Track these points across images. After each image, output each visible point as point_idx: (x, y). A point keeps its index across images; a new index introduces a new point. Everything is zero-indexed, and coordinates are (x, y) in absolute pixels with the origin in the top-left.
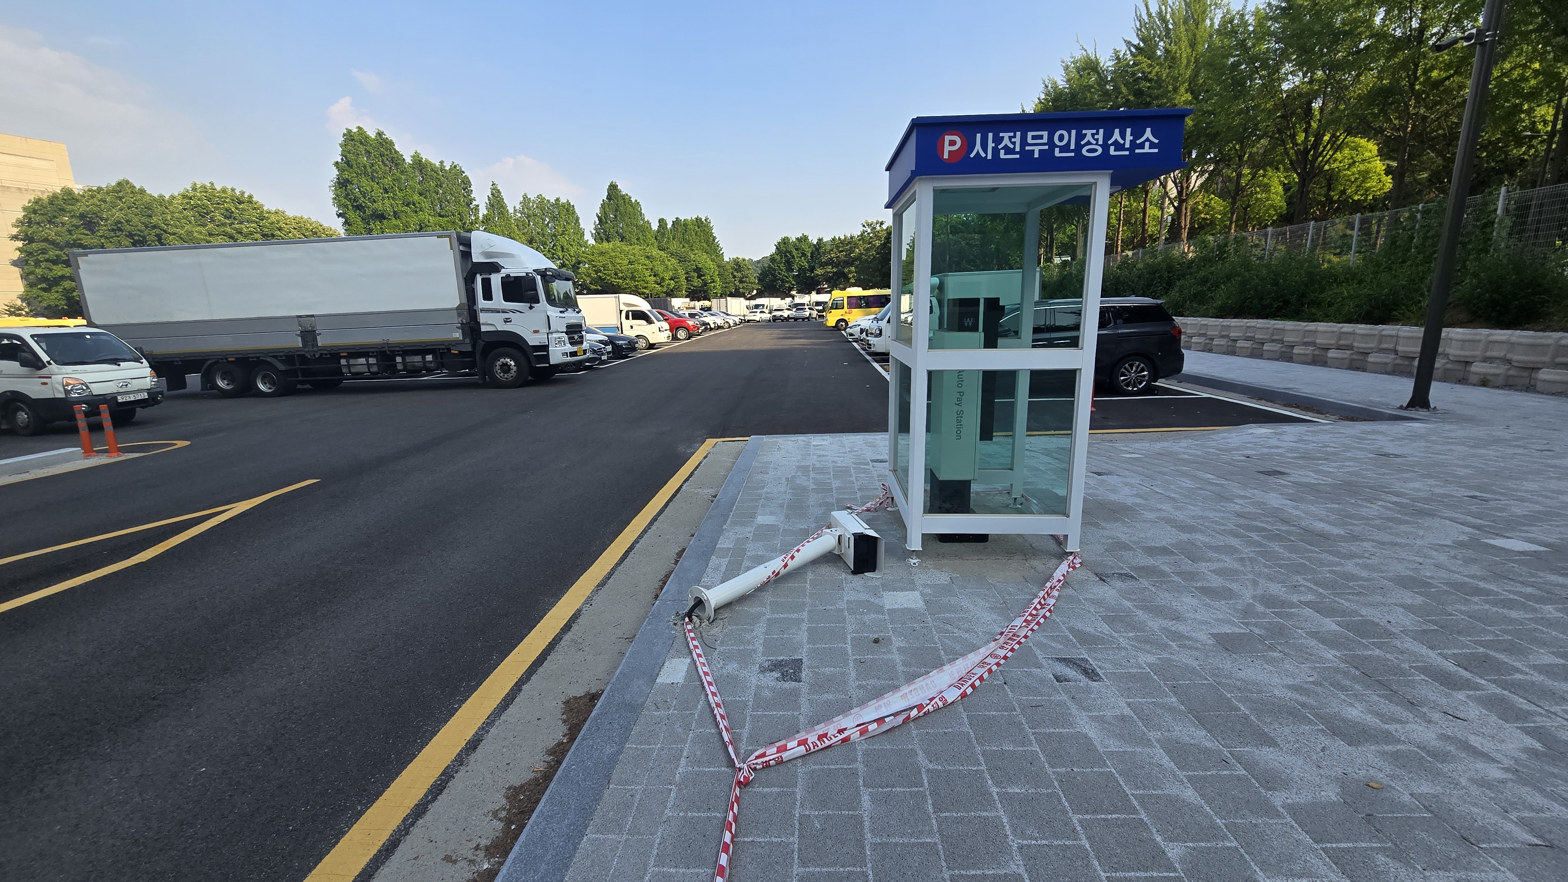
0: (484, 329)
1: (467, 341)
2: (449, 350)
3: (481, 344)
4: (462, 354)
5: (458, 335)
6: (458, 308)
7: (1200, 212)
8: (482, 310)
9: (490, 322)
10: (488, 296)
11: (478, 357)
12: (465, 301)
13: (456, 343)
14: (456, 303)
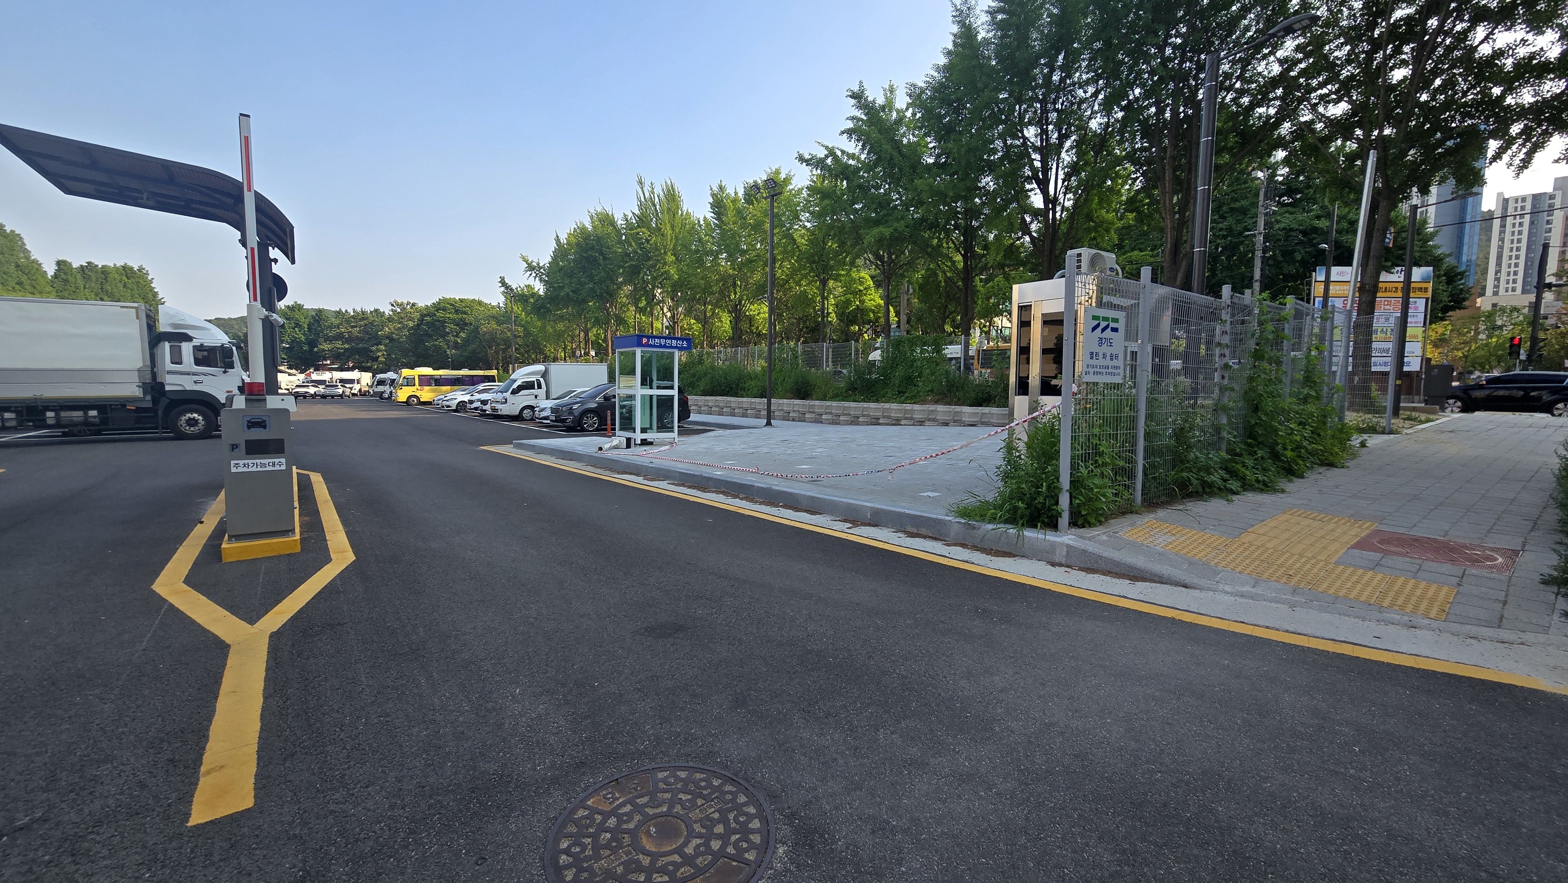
0: (167, 388)
1: (149, 398)
2: (124, 406)
3: (164, 401)
4: (139, 410)
5: (138, 392)
6: (139, 370)
7: (685, 329)
8: (169, 372)
9: (173, 383)
10: (177, 359)
11: (160, 412)
12: (149, 363)
13: (135, 400)
14: (140, 365)
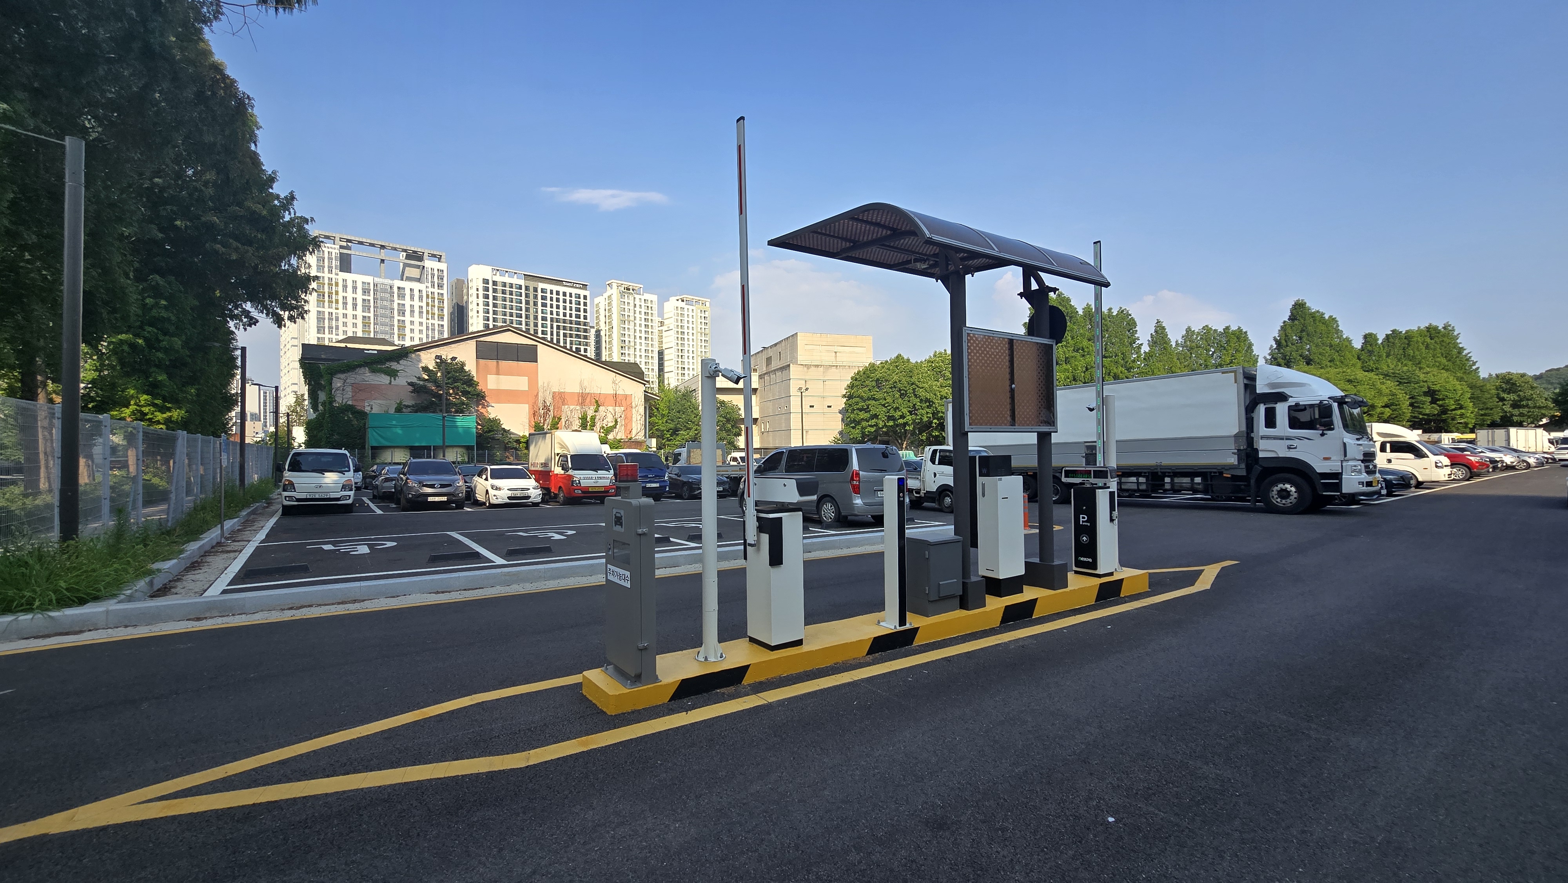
0: (1261, 455)
1: (1243, 466)
2: (1221, 473)
3: (1257, 469)
4: (1234, 478)
5: (1233, 460)
6: (1236, 436)
9: (1269, 449)
10: (1271, 422)
11: (1253, 482)
12: (1244, 428)
13: (1231, 467)
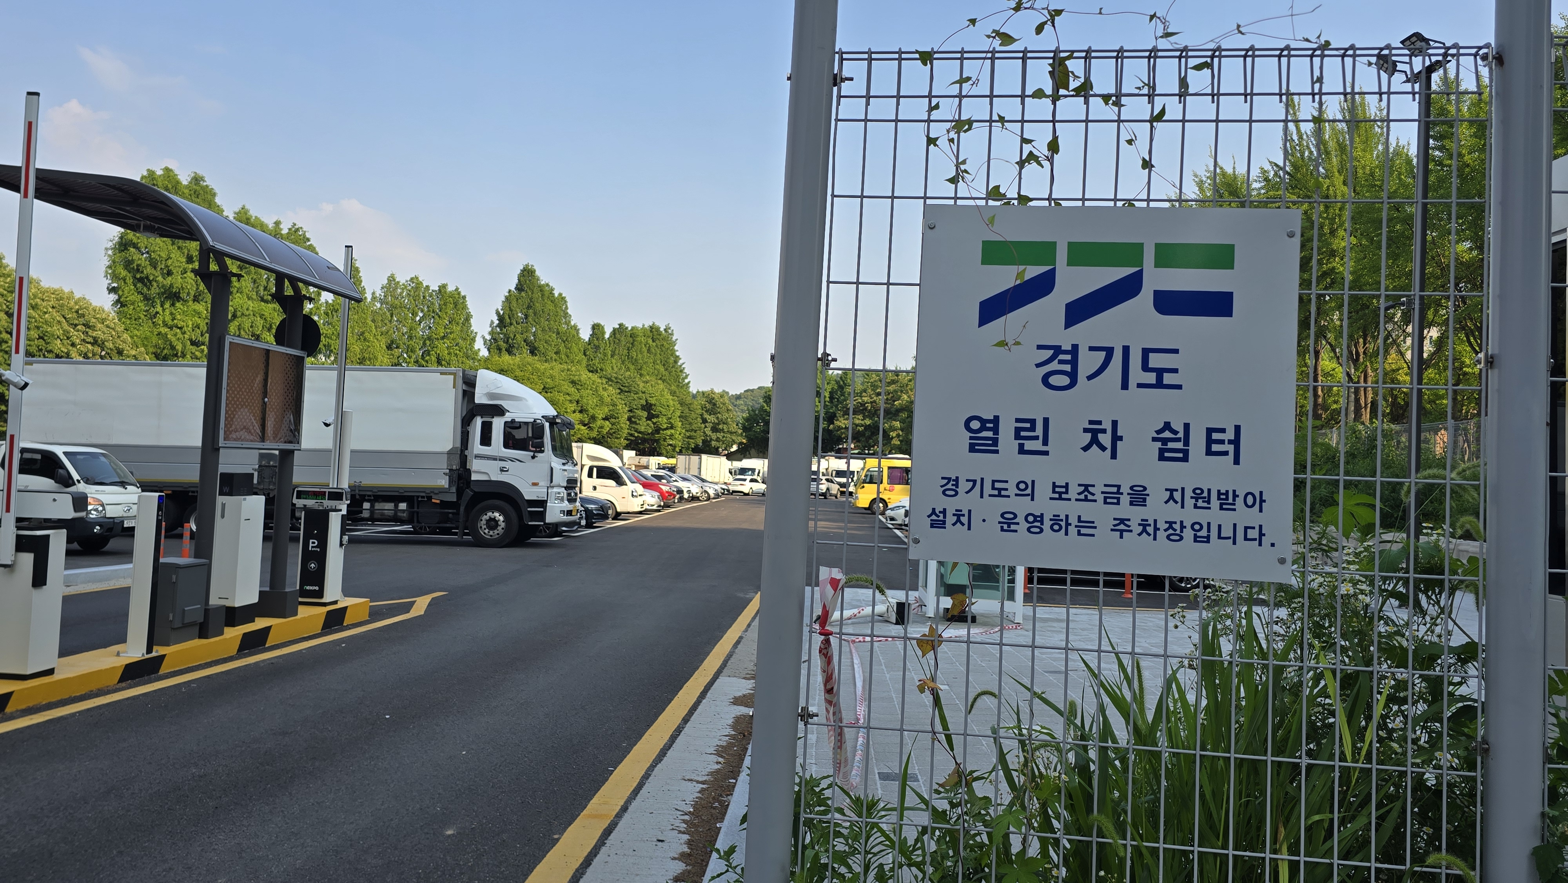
1: (454, 489)
2: (430, 498)
5: (444, 482)
6: (449, 453)
8: (477, 457)
9: (480, 471)
10: (486, 441)
12: (458, 445)
13: (441, 491)
